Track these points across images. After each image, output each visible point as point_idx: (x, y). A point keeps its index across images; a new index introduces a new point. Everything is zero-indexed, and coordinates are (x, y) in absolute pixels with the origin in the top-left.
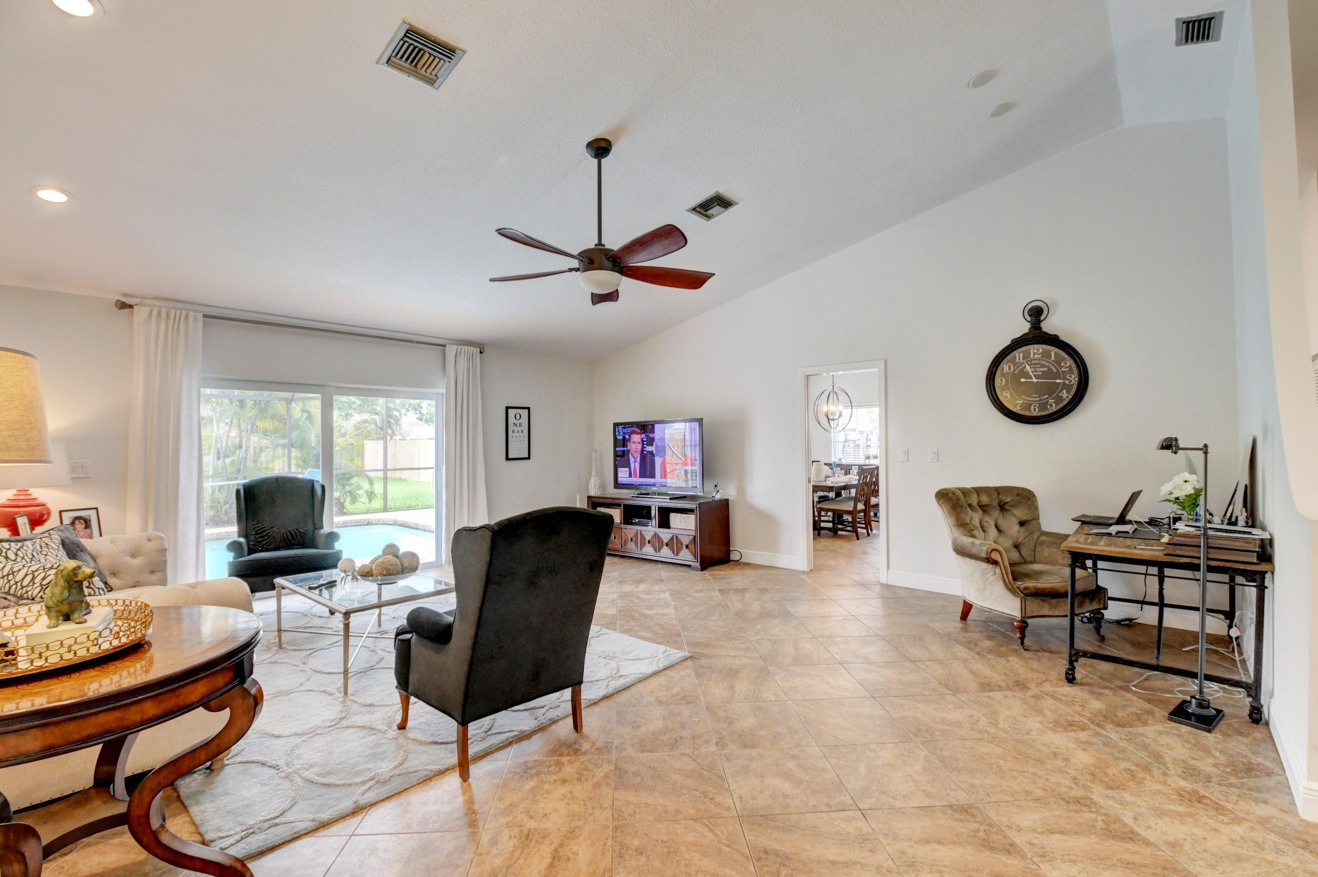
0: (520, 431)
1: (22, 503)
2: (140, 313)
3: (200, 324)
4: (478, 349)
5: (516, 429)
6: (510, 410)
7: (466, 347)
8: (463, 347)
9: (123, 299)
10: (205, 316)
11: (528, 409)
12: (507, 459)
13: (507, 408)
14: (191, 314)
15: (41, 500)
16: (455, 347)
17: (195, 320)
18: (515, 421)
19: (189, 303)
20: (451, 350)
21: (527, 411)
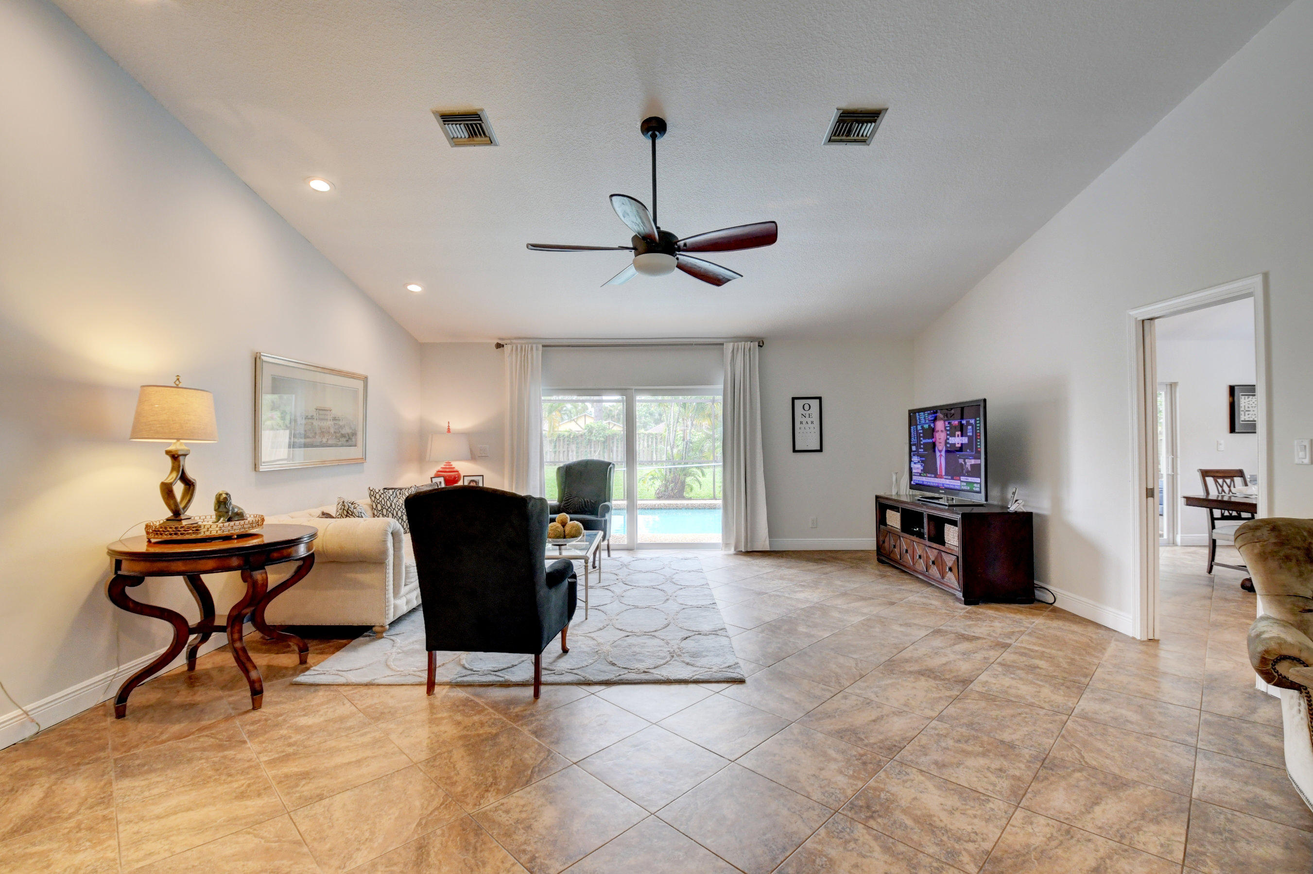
0: (809, 423)
1: (447, 470)
2: (507, 348)
3: (540, 353)
4: (757, 344)
5: (804, 420)
6: (796, 401)
7: (743, 343)
8: (740, 344)
9: (500, 342)
10: (544, 346)
11: (820, 398)
12: (794, 451)
13: (794, 399)
14: (534, 346)
15: (456, 469)
16: (732, 344)
17: (537, 349)
18: (804, 412)
19: (530, 338)
20: (729, 347)
21: (818, 401)
